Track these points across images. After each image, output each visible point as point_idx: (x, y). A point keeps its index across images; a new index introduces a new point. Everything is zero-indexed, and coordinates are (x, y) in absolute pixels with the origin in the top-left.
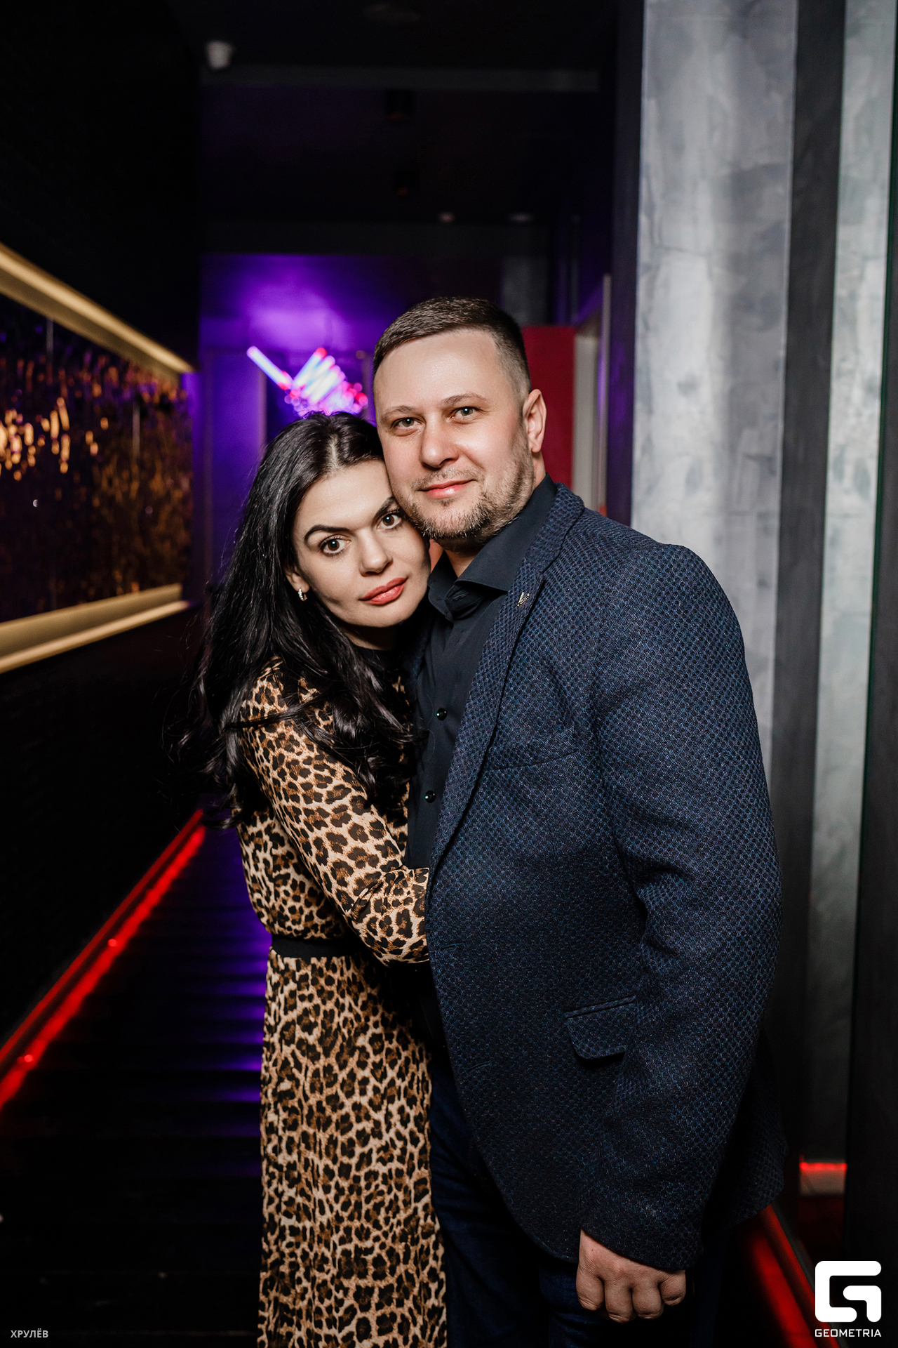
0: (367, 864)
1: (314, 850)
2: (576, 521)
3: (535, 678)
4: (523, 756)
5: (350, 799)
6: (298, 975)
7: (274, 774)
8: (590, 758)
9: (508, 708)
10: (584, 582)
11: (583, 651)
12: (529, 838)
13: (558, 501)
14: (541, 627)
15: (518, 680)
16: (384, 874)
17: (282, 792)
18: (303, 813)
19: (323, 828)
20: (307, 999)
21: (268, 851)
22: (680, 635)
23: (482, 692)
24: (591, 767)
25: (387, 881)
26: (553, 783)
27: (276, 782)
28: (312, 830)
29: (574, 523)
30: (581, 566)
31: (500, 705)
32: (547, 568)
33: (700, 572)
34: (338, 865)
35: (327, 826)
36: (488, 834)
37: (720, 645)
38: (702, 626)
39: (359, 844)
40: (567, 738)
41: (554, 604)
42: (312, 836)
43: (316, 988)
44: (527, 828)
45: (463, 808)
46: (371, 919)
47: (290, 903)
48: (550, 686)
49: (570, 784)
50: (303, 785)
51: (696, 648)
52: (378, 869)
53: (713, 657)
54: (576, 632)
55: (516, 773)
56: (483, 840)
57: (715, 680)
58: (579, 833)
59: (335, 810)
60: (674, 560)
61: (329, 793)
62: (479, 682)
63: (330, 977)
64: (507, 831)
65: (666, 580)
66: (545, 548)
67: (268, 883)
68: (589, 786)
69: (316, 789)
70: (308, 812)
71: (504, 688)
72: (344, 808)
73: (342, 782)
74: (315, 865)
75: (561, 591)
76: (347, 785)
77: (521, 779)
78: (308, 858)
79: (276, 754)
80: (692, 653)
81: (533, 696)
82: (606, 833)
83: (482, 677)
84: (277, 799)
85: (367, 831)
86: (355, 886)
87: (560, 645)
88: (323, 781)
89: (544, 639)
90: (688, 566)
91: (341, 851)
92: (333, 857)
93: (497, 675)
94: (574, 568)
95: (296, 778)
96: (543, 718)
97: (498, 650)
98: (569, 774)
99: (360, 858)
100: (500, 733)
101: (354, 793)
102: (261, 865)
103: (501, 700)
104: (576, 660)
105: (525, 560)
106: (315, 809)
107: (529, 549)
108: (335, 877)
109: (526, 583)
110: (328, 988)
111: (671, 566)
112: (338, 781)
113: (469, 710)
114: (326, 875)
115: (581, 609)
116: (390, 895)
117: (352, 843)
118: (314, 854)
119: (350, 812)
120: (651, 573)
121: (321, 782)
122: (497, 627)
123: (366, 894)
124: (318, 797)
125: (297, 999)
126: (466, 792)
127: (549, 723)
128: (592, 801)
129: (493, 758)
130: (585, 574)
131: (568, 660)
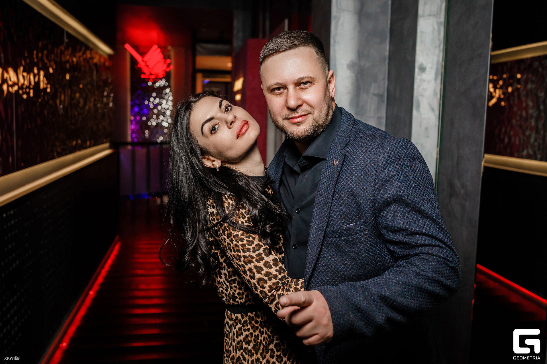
0: (273, 278)
1: (248, 273)
2: (353, 126)
3: (345, 198)
4: (343, 233)
5: (262, 250)
6: (242, 321)
7: (228, 241)
8: (372, 232)
9: (334, 211)
10: (365, 155)
11: (368, 186)
12: (348, 268)
13: (344, 117)
14: (347, 176)
15: (338, 199)
16: (280, 282)
17: (232, 249)
18: (242, 257)
19: (252, 264)
20: (247, 331)
21: (226, 270)
22: (409, 178)
23: (321, 204)
24: (373, 236)
25: (282, 285)
26: (357, 244)
27: (228, 244)
28: (247, 265)
29: (353, 127)
30: (362, 148)
31: (330, 210)
32: (344, 148)
33: (415, 150)
34: (260, 280)
35: (254, 263)
36: (328, 267)
37: (426, 181)
38: (418, 173)
39: (269, 270)
40: (362, 225)
41: (352, 165)
42: (247, 267)
43: (251, 326)
44: (347, 264)
45: (317, 256)
46: (276, 302)
47: (238, 291)
48: (352, 201)
49: (365, 245)
50: (241, 245)
51: (416, 183)
52: (278, 281)
53: (423, 187)
54: (364, 177)
55: (340, 240)
56: (326, 269)
57: (425, 197)
58: (370, 265)
59: (256, 255)
60: (404, 145)
61: (253, 248)
62: (319, 200)
63: (257, 320)
64: (337, 265)
65: (402, 153)
66: (341, 139)
67: (227, 283)
68: (373, 244)
69: (247, 246)
70: (245, 257)
71: (331, 203)
72: (260, 254)
73: (258, 242)
74: (249, 280)
75: (354, 159)
76: (261, 244)
77: (342, 243)
78: (245, 277)
79: (229, 232)
80: (415, 185)
81: (345, 206)
82: (381, 264)
83: (320, 198)
84: (229, 252)
85: (271, 264)
86: (269, 289)
87: (357, 183)
88: (250, 243)
89: (349, 181)
90: (410, 147)
91: (261, 274)
92: (257, 276)
93: (327, 197)
94: (359, 149)
95: (238, 242)
96: (350, 215)
97: (327, 186)
98: (364, 240)
99: (270, 276)
100: (330, 222)
101: (264, 247)
102: (223, 276)
103: (330, 208)
104: (365, 190)
105: (333, 144)
106: (248, 255)
107: (334, 139)
108: (259, 285)
109: (336, 155)
110: (256, 325)
111: (403, 148)
112: (256, 242)
113: (315, 212)
114: (254, 284)
115: (365, 167)
116: (284, 292)
117: (265, 270)
118: (248, 275)
119: (263, 256)
120: (396, 150)
121: (249, 243)
122: (324, 175)
123: (274, 292)
124: (249, 250)
125: (243, 331)
126: (318, 249)
127: (353, 217)
128: (374, 251)
129: (328, 234)
130: (365, 151)
131: (361, 190)
